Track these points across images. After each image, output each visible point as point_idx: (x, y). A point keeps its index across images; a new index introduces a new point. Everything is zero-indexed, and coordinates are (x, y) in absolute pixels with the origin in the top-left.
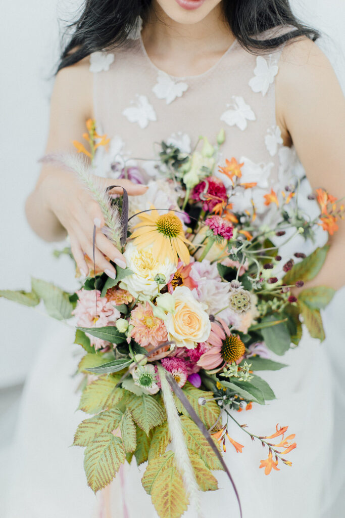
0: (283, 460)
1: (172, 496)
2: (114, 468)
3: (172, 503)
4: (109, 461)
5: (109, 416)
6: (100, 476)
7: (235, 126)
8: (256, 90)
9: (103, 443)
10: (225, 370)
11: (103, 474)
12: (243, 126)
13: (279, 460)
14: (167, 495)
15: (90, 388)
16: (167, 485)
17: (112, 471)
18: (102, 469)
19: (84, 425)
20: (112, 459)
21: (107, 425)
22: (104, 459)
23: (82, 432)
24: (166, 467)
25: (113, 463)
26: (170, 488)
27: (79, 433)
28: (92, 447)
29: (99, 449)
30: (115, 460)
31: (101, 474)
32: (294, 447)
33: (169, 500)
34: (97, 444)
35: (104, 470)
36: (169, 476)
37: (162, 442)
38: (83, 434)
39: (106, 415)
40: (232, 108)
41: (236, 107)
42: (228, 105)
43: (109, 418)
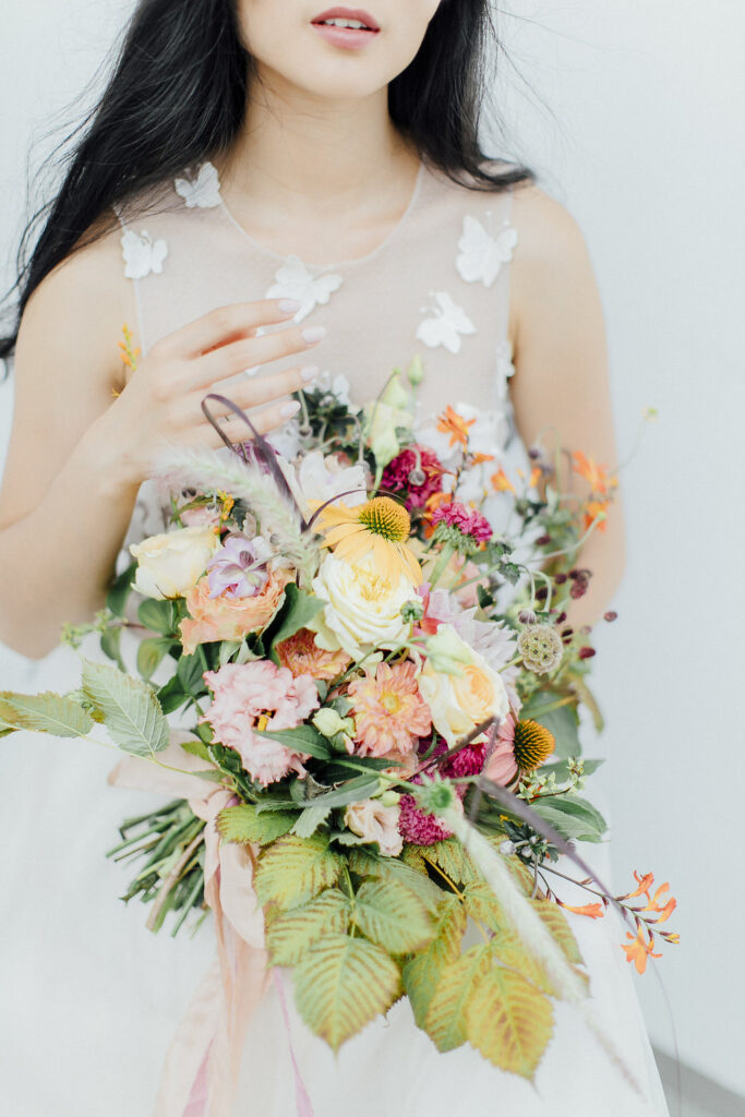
0: (665, 934)
1: (517, 1018)
3: (520, 1030)
5: (327, 904)
7: (441, 347)
8: (468, 276)
9: (335, 952)
10: (522, 787)
12: (454, 345)
13: (656, 936)
14: (503, 1019)
15: (268, 863)
16: (498, 1003)
18: (353, 995)
21: (329, 921)
23: (280, 938)
24: (481, 974)
26: (506, 1006)
28: (314, 962)
32: (672, 904)
33: (513, 1028)
34: (323, 955)
36: (495, 986)
37: (448, 934)
38: (283, 943)
39: (319, 904)
40: (431, 315)
41: (437, 312)
42: (423, 310)
43: (327, 907)
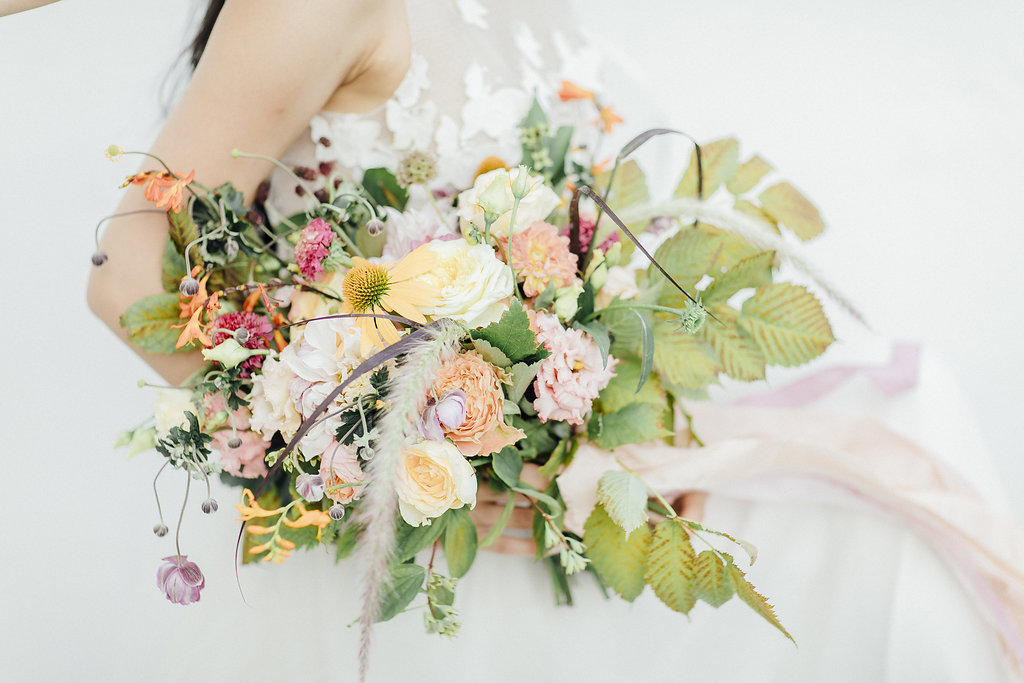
2: (801, 296)
6: (812, 324)
11: (811, 317)
17: (806, 299)
19: (729, 371)
20: (785, 303)
22: (786, 318)
23: (741, 371)
25: (793, 300)
27: (745, 375)
28: (764, 347)
29: (768, 335)
30: (788, 297)
31: (809, 322)
35: (804, 316)
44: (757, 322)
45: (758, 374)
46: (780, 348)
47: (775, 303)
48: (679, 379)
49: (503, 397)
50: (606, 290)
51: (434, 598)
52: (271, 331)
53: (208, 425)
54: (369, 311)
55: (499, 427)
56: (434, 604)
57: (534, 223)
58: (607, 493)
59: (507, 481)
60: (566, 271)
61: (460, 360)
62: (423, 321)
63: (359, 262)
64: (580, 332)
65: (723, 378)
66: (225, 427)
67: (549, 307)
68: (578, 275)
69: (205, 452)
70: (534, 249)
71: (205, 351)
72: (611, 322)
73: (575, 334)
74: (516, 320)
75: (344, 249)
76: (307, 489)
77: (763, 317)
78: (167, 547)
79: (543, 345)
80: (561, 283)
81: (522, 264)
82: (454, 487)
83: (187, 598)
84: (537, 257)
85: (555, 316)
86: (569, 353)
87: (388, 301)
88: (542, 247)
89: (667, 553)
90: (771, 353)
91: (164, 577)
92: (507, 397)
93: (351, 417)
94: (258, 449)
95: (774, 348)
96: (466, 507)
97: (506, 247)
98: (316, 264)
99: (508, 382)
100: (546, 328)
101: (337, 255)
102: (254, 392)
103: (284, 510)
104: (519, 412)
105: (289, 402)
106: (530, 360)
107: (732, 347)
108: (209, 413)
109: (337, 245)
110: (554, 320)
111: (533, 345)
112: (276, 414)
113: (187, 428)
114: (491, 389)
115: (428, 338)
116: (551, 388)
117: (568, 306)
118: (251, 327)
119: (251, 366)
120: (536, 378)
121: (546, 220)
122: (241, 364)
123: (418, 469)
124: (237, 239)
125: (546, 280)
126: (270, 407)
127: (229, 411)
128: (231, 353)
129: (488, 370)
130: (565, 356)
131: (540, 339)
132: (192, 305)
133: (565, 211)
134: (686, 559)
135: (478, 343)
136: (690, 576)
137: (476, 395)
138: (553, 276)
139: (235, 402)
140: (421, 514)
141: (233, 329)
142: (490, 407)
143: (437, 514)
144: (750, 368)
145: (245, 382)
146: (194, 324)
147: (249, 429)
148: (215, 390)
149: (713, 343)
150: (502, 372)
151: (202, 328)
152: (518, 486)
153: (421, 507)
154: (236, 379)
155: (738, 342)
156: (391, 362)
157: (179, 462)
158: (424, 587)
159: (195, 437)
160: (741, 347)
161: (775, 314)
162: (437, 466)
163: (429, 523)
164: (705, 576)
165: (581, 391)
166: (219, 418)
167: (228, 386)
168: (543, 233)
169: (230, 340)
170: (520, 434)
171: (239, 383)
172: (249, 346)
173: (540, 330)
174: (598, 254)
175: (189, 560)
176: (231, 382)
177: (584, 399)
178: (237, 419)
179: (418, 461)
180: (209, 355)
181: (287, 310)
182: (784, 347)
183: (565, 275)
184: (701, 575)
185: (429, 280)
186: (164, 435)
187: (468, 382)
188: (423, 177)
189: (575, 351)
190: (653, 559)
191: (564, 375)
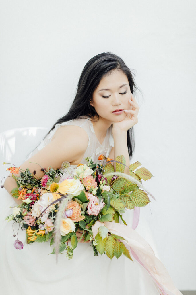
2: (142, 192)
4: (140, 194)
11: (144, 197)
17: (143, 193)
19: (127, 207)
20: (139, 194)
22: (139, 197)
27: (130, 208)
29: (135, 200)
30: (140, 192)
31: (144, 198)
35: (143, 196)
44: (134, 197)
45: (133, 208)
46: (138, 203)
47: (137, 194)
48: (117, 208)
49: (81, 210)
50: (103, 189)
51: (68, 251)
52: (36, 197)
53: (23, 214)
54: (55, 192)
55: (80, 216)
56: (68, 252)
57: (88, 176)
58: (100, 230)
59: (82, 227)
60: (94, 185)
61: (73, 203)
62: (65, 194)
63: (54, 183)
64: (97, 197)
65: (126, 208)
66: (26, 215)
67: (91, 193)
68: (97, 186)
69: (23, 219)
70: (88, 181)
71: (23, 201)
72: (104, 196)
73: (96, 198)
74: (83, 194)
75: (51, 181)
76: (41, 227)
77: (135, 196)
78: (15, 239)
79: (89, 199)
80: (94, 188)
81: (86, 184)
82: (70, 227)
83: (20, 248)
84: (89, 182)
85: (92, 194)
86: (94, 201)
87: (59, 190)
88: (90, 180)
89: (110, 242)
90: (136, 204)
91: (15, 245)
92: (82, 210)
93: (50, 214)
94: (33, 220)
95: (137, 203)
96: (73, 232)
97: (82, 180)
98: (45, 183)
99: (82, 207)
100: (90, 196)
101: (49, 182)
102: (33, 209)
103: (36, 231)
104: (85, 213)
105: (39, 211)
106: (86, 202)
107: (128, 202)
108: (23, 212)
109: (49, 180)
110: (92, 195)
111: (86, 199)
112: (36, 213)
113: (19, 214)
114: (78, 208)
115: (66, 197)
116: (91, 208)
117: (95, 192)
118: (32, 196)
119: (32, 204)
120: (88, 206)
121: (91, 175)
122: (30, 203)
123: (64, 224)
124: (30, 179)
125: (90, 187)
126: (35, 212)
127: (27, 212)
128: (28, 201)
129: (78, 204)
130: (93, 202)
131: (88, 198)
132: (21, 192)
133: (95, 173)
134: (114, 244)
135: (76, 199)
136: (114, 248)
137: (76, 209)
138: (92, 186)
139: (29, 211)
140: (64, 233)
141: (29, 196)
142: (78, 212)
143: (67, 233)
144: (131, 206)
145: (31, 207)
146: (21, 195)
147: (31, 216)
148: (25, 208)
149: (124, 201)
150: (81, 205)
151: (23, 196)
152: (85, 229)
153: (64, 232)
154: (29, 206)
155: (129, 201)
156: (58, 202)
157: (18, 222)
158: (66, 248)
159: (21, 216)
160: (130, 202)
161: (137, 196)
162: (67, 223)
163: (66, 235)
164: (117, 248)
165: (97, 209)
166: (25, 213)
167: (27, 207)
168: (90, 178)
169: (28, 198)
170: (84, 218)
171: (30, 207)
172: (32, 199)
173: (89, 197)
174: (101, 182)
175: (20, 241)
176: (28, 207)
177: (97, 210)
178: (29, 214)
179: (64, 222)
180: (24, 201)
181: (40, 193)
182: (139, 202)
183: (94, 186)
184: (116, 248)
185: (67, 186)
186: (15, 216)
187: (74, 207)
188: (67, 167)
189: (95, 201)
190: (107, 244)
191: (93, 205)
